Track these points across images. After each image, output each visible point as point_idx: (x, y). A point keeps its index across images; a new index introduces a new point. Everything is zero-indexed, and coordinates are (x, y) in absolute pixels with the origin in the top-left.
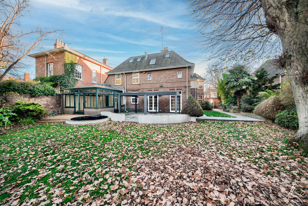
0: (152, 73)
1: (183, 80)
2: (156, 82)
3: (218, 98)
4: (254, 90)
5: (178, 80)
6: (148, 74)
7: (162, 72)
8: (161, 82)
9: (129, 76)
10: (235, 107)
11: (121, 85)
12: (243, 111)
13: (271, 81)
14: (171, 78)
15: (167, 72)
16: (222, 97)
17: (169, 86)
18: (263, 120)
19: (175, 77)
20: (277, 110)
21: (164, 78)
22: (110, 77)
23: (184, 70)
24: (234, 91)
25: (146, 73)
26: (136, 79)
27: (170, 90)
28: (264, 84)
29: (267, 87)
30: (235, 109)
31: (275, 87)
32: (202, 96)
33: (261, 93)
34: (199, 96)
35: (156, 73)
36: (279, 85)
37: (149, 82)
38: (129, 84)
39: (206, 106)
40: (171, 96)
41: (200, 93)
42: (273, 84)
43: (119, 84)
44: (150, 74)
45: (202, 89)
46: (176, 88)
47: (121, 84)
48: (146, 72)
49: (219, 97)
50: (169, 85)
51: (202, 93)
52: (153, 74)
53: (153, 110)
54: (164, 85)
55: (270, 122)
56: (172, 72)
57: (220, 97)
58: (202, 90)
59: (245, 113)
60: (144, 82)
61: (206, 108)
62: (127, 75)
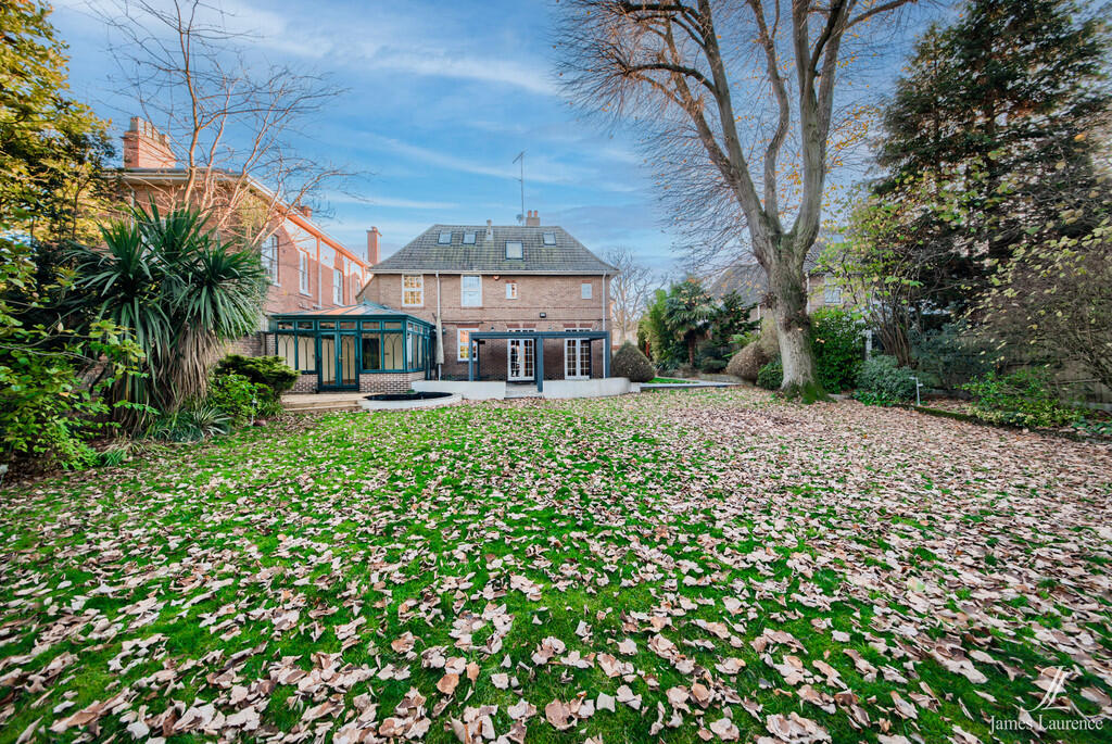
0: (519, 281)
1: (594, 304)
2: (528, 305)
4: (722, 331)
5: (582, 303)
6: (508, 282)
7: (543, 280)
8: (541, 305)
9: (449, 284)
10: (686, 365)
11: (424, 308)
12: (704, 372)
13: (747, 317)
14: (567, 298)
15: (557, 282)
17: (561, 317)
18: (740, 382)
19: (575, 296)
20: (760, 364)
21: (549, 297)
22: (383, 282)
23: (596, 282)
24: (684, 332)
25: (503, 280)
26: (472, 293)
27: (565, 326)
28: (737, 321)
29: (741, 326)
30: (685, 370)
31: (752, 327)
33: (737, 337)
35: (528, 281)
36: (758, 322)
37: (509, 304)
38: (448, 305)
40: (566, 340)
42: (750, 321)
43: (416, 305)
44: (513, 282)
46: (578, 323)
47: (422, 305)
48: (501, 276)
50: (562, 314)
52: (519, 284)
53: (522, 377)
54: (549, 312)
55: (750, 384)
56: (570, 282)
59: (709, 376)
60: (495, 303)
62: (443, 279)
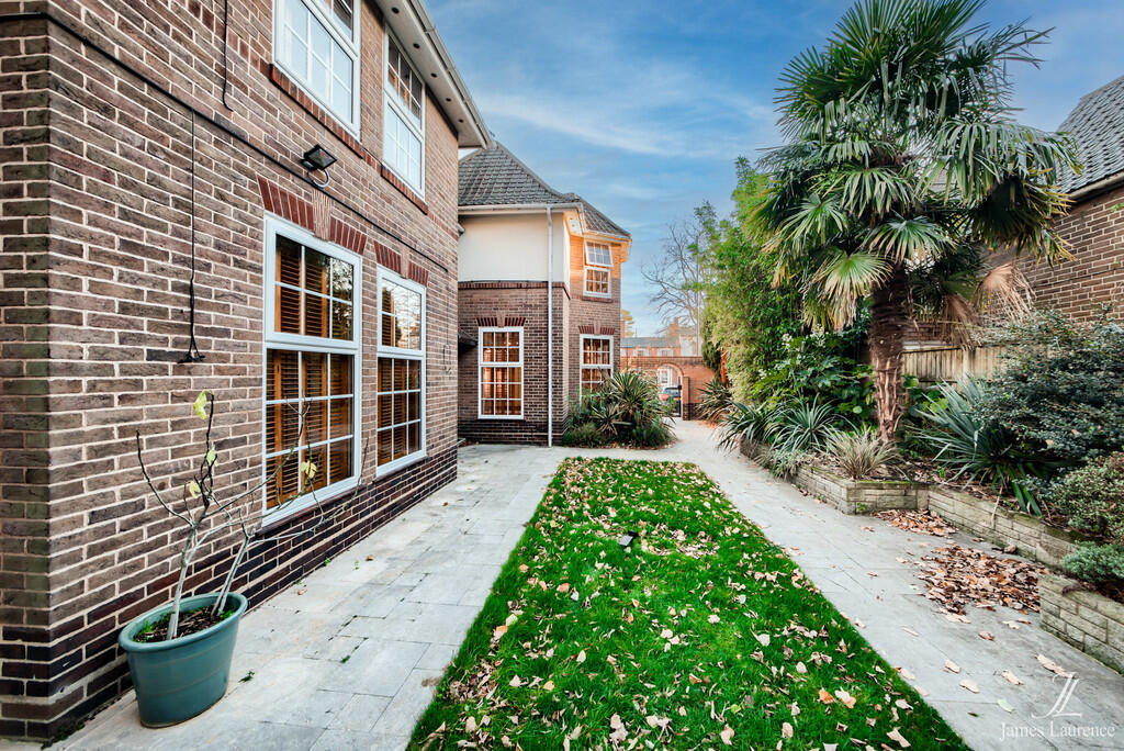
3: (706, 358)
16: (734, 353)
32: (606, 342)
34: (587, 342)
39: (626, 416)
41: (597, 325)
45: (608, 295)
49: (710, 356)
51: (612, 325)
57: (718, 353)
58: (608, 302)
61: (630, 428)
